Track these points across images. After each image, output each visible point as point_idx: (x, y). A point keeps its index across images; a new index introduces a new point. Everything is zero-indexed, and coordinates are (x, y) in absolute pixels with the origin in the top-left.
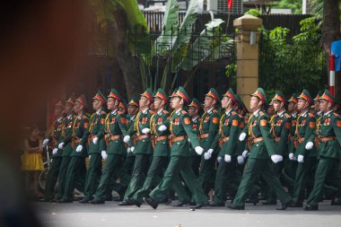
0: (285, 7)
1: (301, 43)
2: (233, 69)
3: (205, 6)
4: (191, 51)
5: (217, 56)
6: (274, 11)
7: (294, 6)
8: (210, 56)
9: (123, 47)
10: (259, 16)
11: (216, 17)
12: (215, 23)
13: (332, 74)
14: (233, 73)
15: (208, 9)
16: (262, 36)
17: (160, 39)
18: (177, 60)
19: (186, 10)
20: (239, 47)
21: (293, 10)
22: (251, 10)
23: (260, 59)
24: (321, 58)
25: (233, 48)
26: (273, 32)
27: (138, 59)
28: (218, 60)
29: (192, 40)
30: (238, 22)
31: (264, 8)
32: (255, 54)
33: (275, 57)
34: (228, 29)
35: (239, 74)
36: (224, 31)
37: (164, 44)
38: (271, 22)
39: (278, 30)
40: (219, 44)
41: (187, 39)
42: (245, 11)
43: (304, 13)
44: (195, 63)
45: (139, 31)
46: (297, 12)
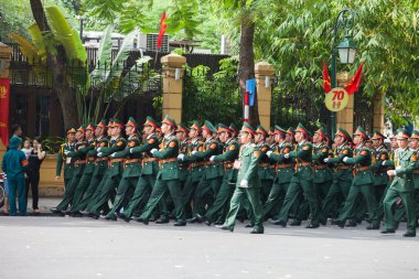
0: (206, 48)
1: (220, 80)
2: (159, 101)
3: (135, 44)
4: (122, 84)
5: (145, 89)
6: (196, 51)
7: (214, 47)
8: (139, 89)
9: (61, 78)
10: (183, 55)
11: (145, 54)
12: (145, 60)
13: (246, 108)
14: (160, 104)
15: (138, 46)
16: (185, 72)
17: (95, 73)
18: (109, 91)
19: (119, 47)
20: (165, 82)
21: (213, 50)
22: (177, 49)
23: (184, 93)
24: (236, 93)
25: (160, 83)
26: (195, 70)
27: (74, 90)
28: (146, 93)
29: (124, 74)
30: (164, 59)
31: (187, 47)
32: (179, 88)
33: (197, 91)
34: (155, 65)
35: (164, 106)
36: (152, 67)
37: (98, 77)
38: (194, 60)
39: (200, 67)
40: (147, 78)
41: (119, 74)
42: (171, 50)
43: (222, 53)
44: (126, 95)
45: (76, 64)
46: (216, 52)
